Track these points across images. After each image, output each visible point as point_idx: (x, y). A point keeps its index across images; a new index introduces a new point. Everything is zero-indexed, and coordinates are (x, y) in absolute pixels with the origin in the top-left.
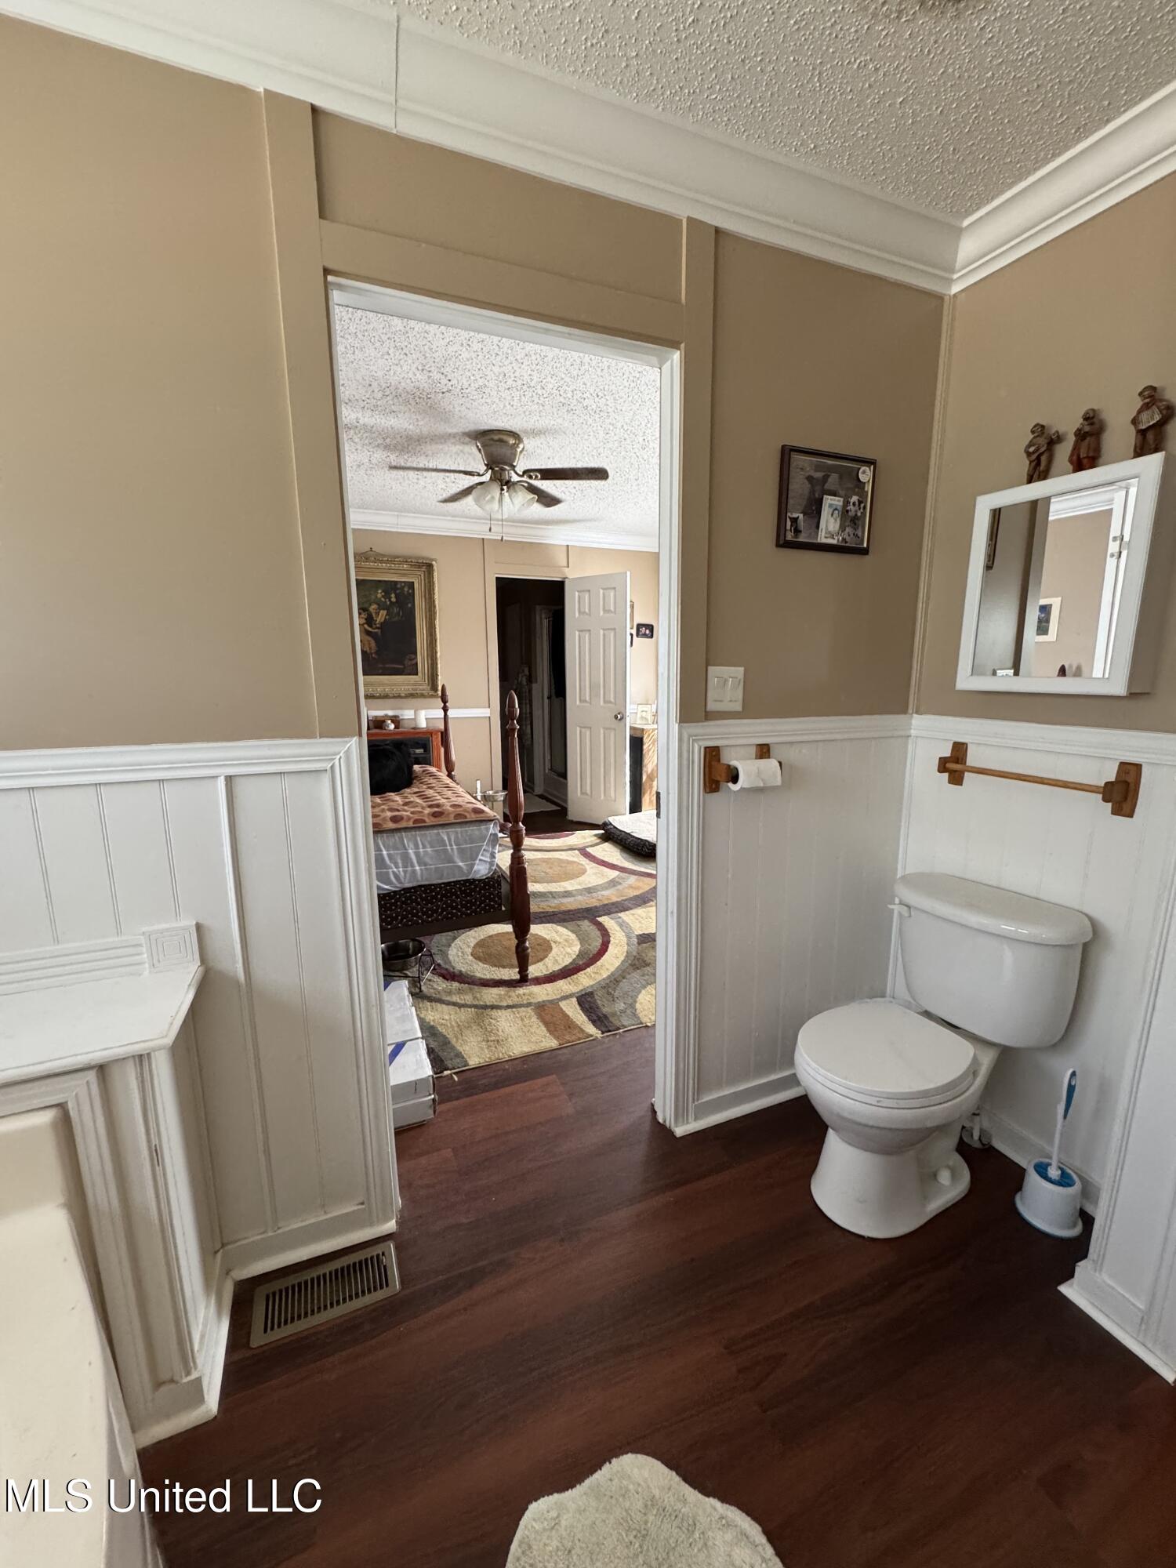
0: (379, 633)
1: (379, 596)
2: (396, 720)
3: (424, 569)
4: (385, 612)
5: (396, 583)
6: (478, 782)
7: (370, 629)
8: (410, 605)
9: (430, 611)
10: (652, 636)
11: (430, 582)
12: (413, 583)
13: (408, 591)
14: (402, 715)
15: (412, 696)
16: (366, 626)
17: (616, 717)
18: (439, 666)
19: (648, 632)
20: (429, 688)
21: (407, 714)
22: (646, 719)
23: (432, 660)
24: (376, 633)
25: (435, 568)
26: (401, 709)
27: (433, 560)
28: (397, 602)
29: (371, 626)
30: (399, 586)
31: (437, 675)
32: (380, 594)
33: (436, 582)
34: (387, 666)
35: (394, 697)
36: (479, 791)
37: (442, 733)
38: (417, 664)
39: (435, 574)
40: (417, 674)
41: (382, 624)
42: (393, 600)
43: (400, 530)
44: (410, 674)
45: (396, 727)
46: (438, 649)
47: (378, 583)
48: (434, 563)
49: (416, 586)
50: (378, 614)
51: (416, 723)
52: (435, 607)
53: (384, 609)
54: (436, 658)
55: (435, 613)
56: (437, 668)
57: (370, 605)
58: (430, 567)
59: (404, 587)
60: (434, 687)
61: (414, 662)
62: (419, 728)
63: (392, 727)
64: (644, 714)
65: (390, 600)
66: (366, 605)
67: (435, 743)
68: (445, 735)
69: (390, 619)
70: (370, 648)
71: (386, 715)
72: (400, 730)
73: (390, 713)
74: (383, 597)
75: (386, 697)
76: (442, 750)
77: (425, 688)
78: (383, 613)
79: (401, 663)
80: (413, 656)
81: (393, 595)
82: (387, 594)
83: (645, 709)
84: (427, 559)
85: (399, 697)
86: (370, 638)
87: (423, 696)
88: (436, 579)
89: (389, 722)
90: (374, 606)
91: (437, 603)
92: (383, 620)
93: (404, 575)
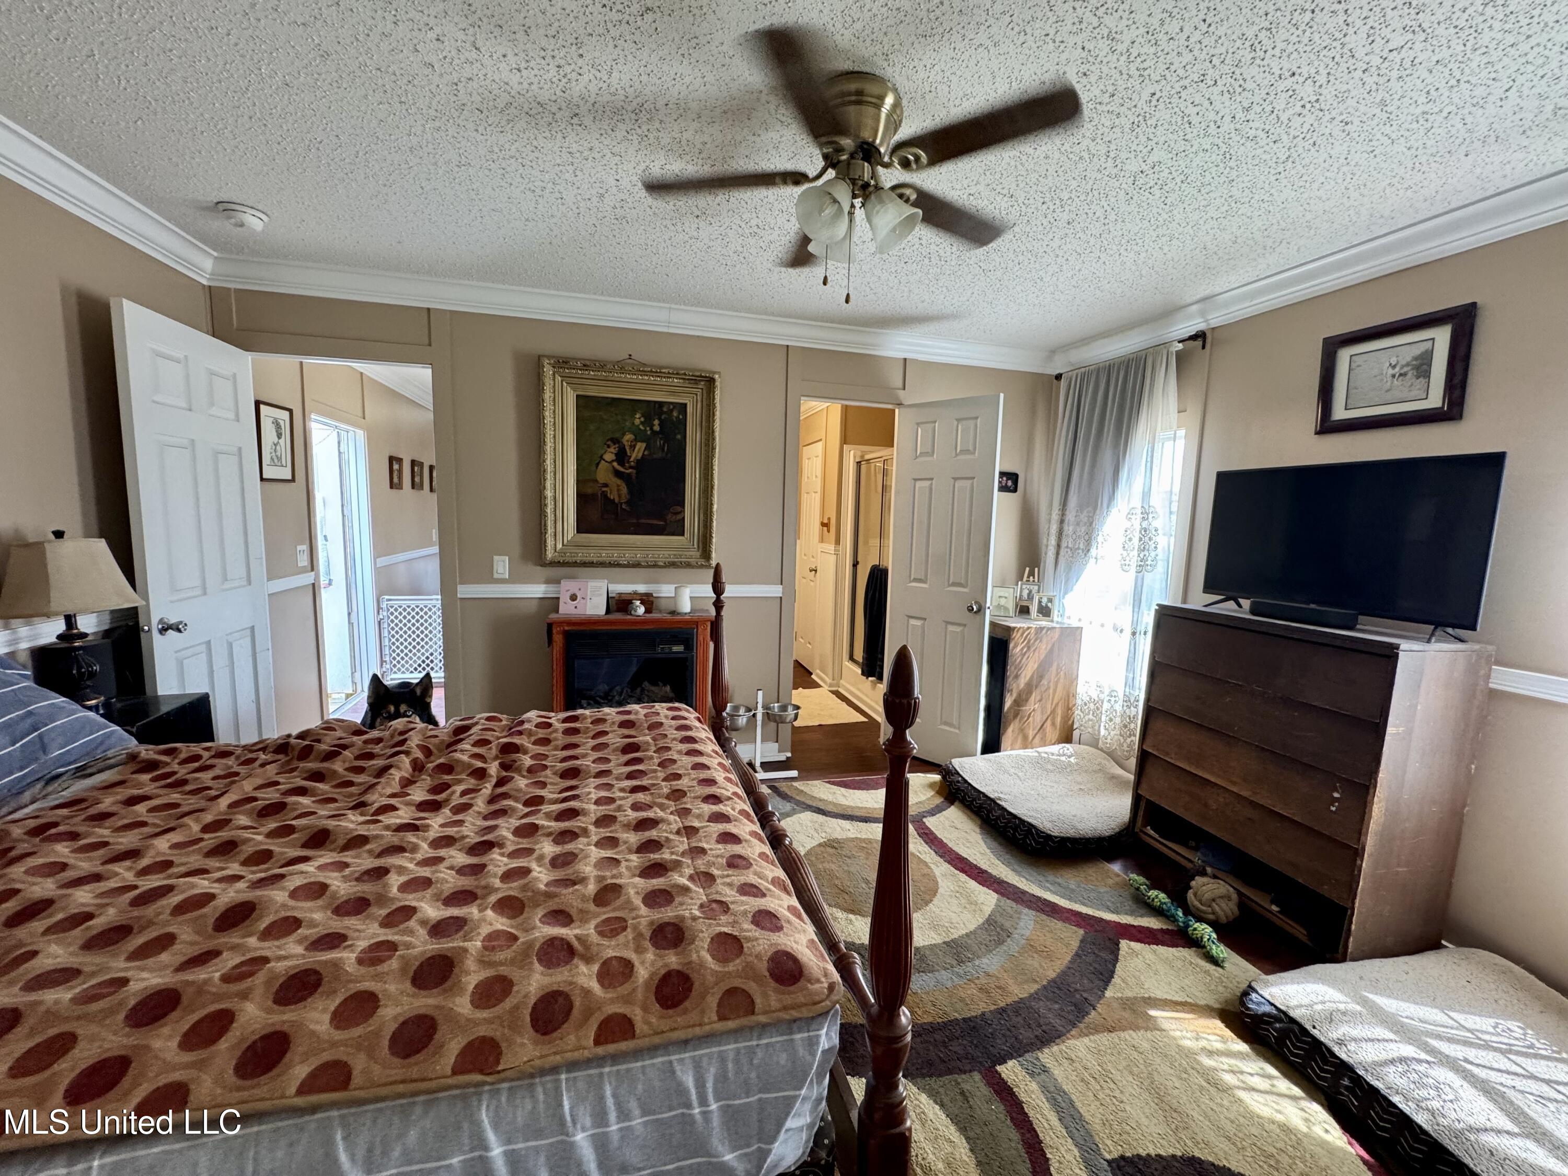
0: (634, 476)
1: (637, 422)
2: (648, 600)
3: (702, 385)
4: (644, 445)
5: (661, 404)
6: (760, 693)
7: (621, 469)
8: (679, 437)
9: (707, 445)
10: (1015, 490)
11: (709, 405)
12: (685, 405)
13: (678, 417)
14: (659, 592)
15: (673, 565)
16: (615, 464)
17: (970, 609)
18: (714, 524)
19: (1010, 483)
20: (698, 554)
21: (665, 590)
22: (1006, 609)
23: (706, 514)
24: (629, 474)
25: (718, 383)
26: (656, 582)
27: (715, 373)
28: (661, 432)
29: (621, 463)
30: (665, 409)
31: (711, 536)
32: (638, 419)
33: (718, 405)
34: (643, 521)
35: (649, 566)
36: (760, 706)
37: (712, 623)
38: (684, 518)
39: (718, 392)
40: (683, 534)
41: (638, 461)
42: (657, 428)
43: (672, 331)
44: (673, 534)
45: (648, 611)
46: (715, 499)
47: (635, 404)
48: (717, 376)
49: (689, 410)
50: (633, 447)
51: (676, 604)
52: (714, 439)
53: (642, 441)
54: (711, 512)
55: (714, 449)
56: (711, 527)
57: (624, 434)
58: (711, 381)
59: (672, 411)
60: (706, 552)
61: (679, 517)
62: (679, 614)
63: (641, 610)
64: (1003, 602)
65: (651, 429)
66: (617, 435)
67: (701, 638)
68: (716, 626)
69: (650, 455)
70: (620, 496)
71: (635, 593)
72: (654, 615)
73: (642, 588)
74: (642, 423)
75: (637, 565)
76: (712, 645)
77: (694, 554)
78: (641, 446)
79: (661, 517)
80: (679, 509)
81: (656, 422)
82: (648, 420)
83: (1002, 594)
84: (710, 372)
85: (655, 566)
86: (619, 482)
87: (688, 565)
88: (717, 398)
89: (638, 603)
90: (628, 437)
91: (717, 434)
92: (640, 455)
93: (673, 393)
